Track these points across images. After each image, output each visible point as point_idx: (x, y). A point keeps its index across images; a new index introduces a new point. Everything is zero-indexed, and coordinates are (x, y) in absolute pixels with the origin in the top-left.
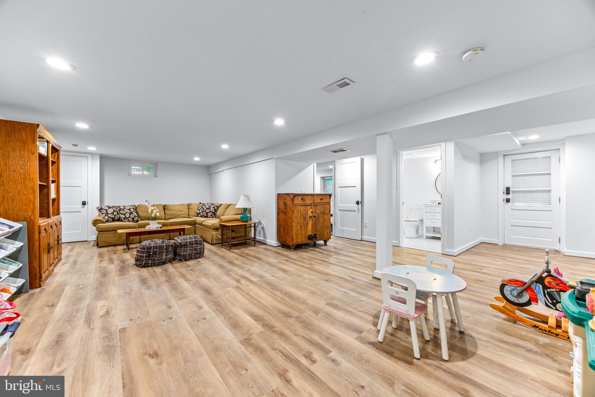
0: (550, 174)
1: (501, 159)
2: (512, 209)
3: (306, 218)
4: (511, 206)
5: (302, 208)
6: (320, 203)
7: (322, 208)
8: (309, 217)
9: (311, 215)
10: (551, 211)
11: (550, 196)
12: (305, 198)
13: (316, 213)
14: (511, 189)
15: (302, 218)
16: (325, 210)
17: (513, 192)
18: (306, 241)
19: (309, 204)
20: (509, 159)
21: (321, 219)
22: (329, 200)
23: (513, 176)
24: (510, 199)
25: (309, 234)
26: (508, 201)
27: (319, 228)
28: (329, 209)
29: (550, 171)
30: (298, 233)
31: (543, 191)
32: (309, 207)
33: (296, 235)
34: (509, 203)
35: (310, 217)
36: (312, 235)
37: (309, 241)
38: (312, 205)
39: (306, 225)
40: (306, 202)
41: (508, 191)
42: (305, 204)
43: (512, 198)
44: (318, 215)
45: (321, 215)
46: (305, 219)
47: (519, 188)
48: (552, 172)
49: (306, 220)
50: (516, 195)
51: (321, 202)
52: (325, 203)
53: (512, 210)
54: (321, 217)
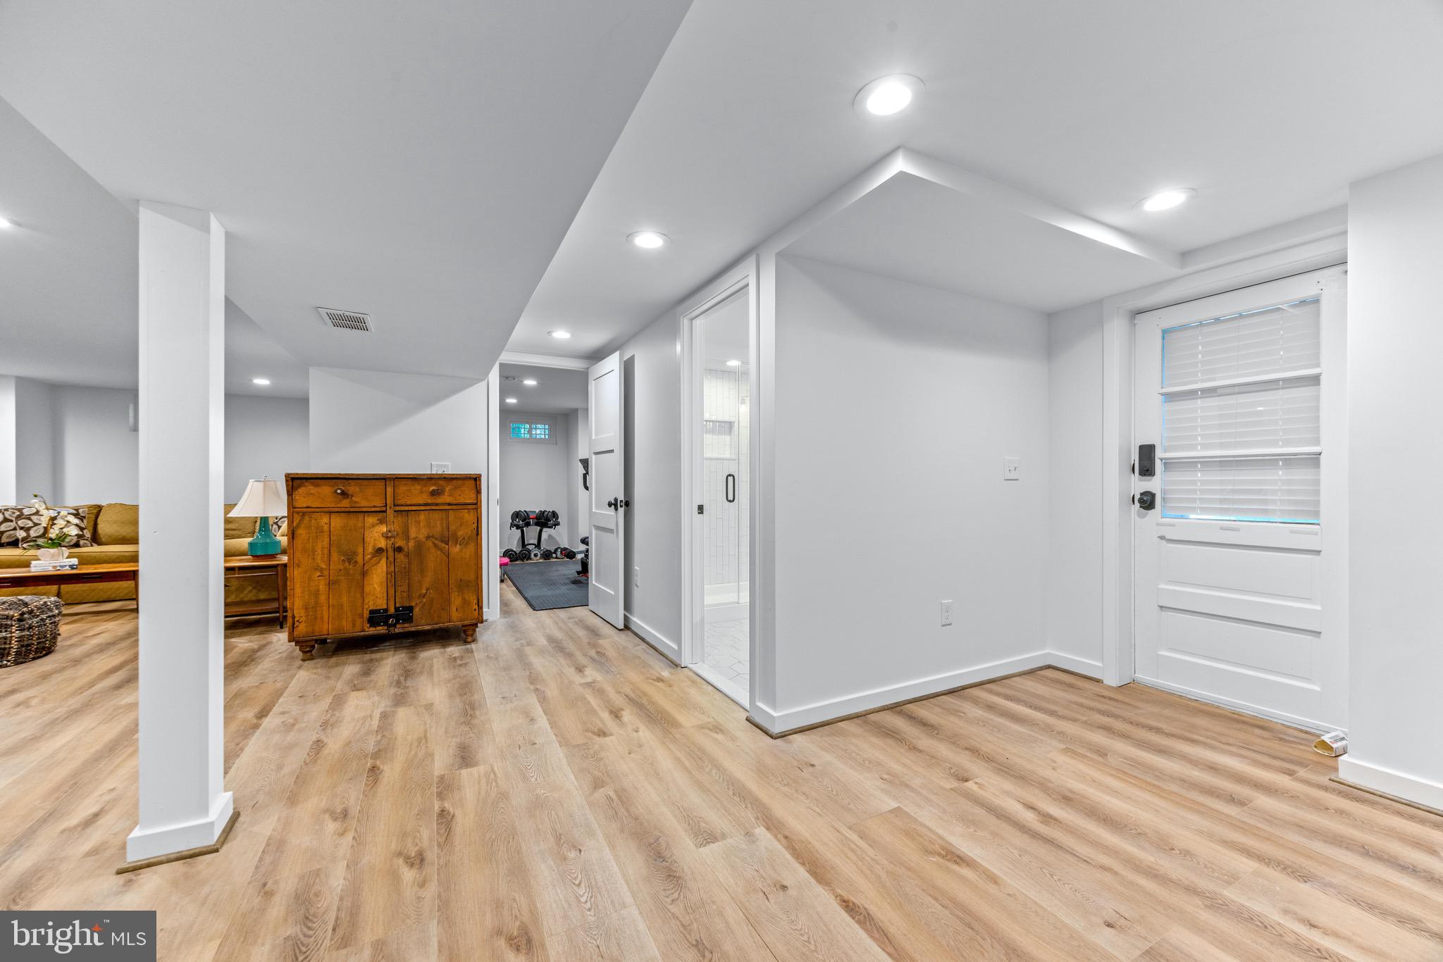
0: (1315, 380)
1: (1116, 330)
2: (1162, 538)
3: (355, 553)
4: (1158, 524)
5: (337, 521)
6: (426, 505)
7: (438, 523)
8: (370, 549)
9: (382, 543)
10: (1319, 552)
11: (1317, 482)
12: (352, 489)
13: (408, 538)
14: (1159, 454)
15: (335, 556)
16: (452, 528)
17: (1168, 464)
18: (358, 628)
19: (373, 509)
20: (1151, 327)
21: (433, 558)
22: (473, 495)
23: (1170, 397)
24: (1153, 496)
25: (371, 608)
26: (1147, 501)
27: (425, 585)
28: (475, 525)
29: (1318, 365)
30: (317, 602)
31: (1290, 461)
32: (370, 520)
33: (306, 609)
34: (1150, 511)
35: (379, 551)
36: (386, 610)
37: (371, 629)
38: (385, 512)
39: (358, 577)
40: (356, 502)
41: (1146, 461)
42: (352, 510)
43: (1164, 491)
44: (419, 546)
45: (434, 543)
46: (350, 558)
47: (1193, 447)
48: (1325, 370)
49: (356, 562)
50: (1177, 476)
51: (430, 501)
52: (449, 504)
53: (1164, 542)
54: (433, 550)
